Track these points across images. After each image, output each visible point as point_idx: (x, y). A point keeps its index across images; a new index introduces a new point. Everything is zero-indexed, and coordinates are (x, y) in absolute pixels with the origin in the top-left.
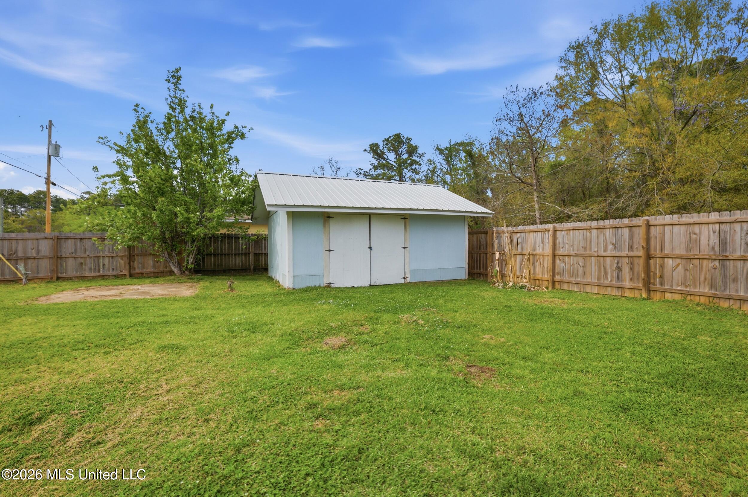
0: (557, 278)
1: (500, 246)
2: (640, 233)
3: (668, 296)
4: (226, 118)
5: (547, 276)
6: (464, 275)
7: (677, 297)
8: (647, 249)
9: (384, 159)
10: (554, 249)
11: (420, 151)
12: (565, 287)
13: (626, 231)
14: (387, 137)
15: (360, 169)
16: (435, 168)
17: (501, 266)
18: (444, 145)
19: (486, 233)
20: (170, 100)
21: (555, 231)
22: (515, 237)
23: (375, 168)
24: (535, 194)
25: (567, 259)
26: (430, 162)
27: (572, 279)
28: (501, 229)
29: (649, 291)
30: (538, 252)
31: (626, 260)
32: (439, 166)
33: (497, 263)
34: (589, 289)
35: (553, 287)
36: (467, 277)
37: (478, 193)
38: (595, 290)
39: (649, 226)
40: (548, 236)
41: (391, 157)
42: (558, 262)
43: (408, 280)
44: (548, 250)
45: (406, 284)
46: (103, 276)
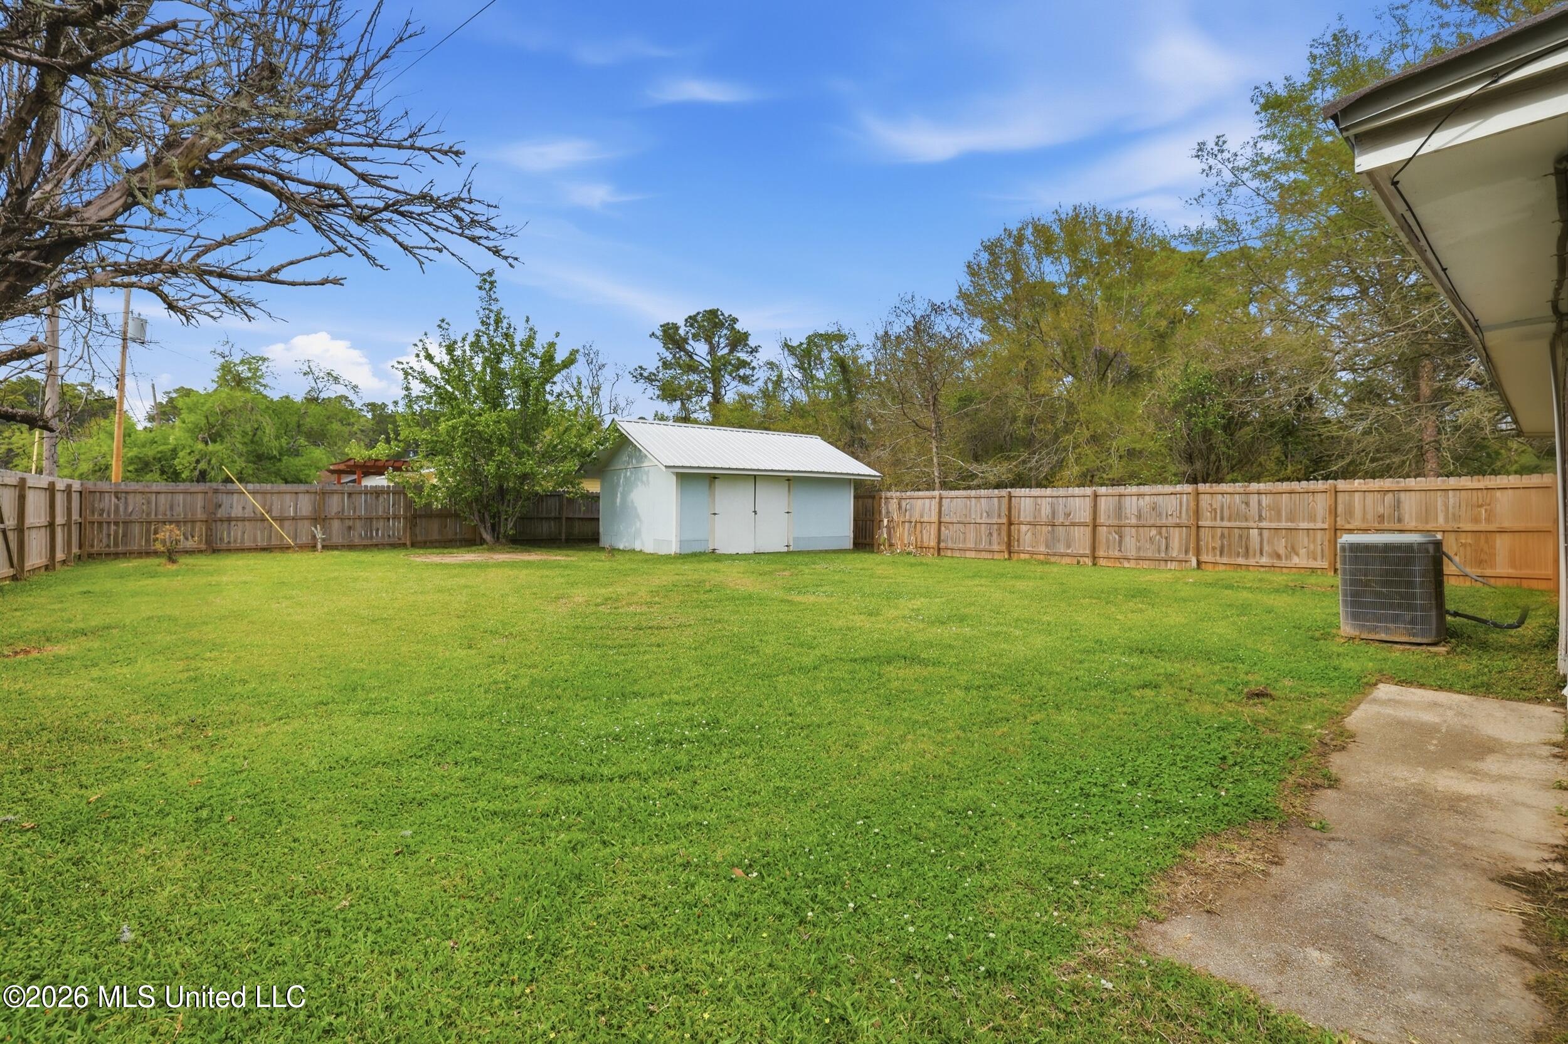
0: (942, 545)
1: (888, 512)
2: (1005, 501)
3: (1022, 556)
4: (556, 340)
5: (933, 543)
6: (849, 544)
7: (1027, 556)
8: (1009, 517)
9: (687, 352)
10: (940, 517)
11: (752, 342)
12: (949, 553)
13: (996, 500)
14: (693, 313)
15: (641, 367)
16: (780, 376)
17: (889, 534)
18: (798, 339)
19: (873, 497)
20: (482, 312)
21: (941, 498)
22: (904, 503)
23: (666, 365)
24: (934, 443)
25: (950, 526)
26: (771, 365)
27: (955, 546)
28: (889, 494)
29: (1010, 553)
30: (925, 519)
31: (995, 527)
32: (786, 374)
33: (885, 530)
34: (969, 554)
35: (939, 554)
36: (851, 547)
37: (852, 428)
38: (973, 554)
39: (1010, 497)
40: (935, 502)
41: (700, 349)
42: (943, 529)
43: (791, 549)
44: (934, 518)
45: (788, 553)
46: (376, 545)
